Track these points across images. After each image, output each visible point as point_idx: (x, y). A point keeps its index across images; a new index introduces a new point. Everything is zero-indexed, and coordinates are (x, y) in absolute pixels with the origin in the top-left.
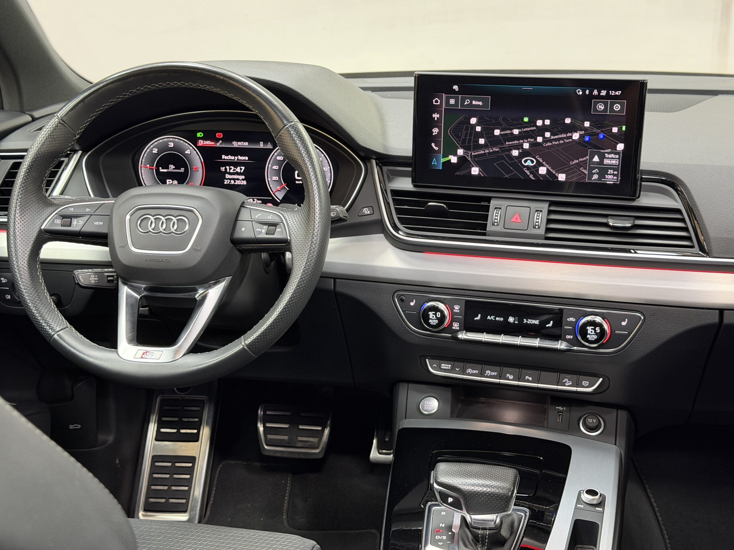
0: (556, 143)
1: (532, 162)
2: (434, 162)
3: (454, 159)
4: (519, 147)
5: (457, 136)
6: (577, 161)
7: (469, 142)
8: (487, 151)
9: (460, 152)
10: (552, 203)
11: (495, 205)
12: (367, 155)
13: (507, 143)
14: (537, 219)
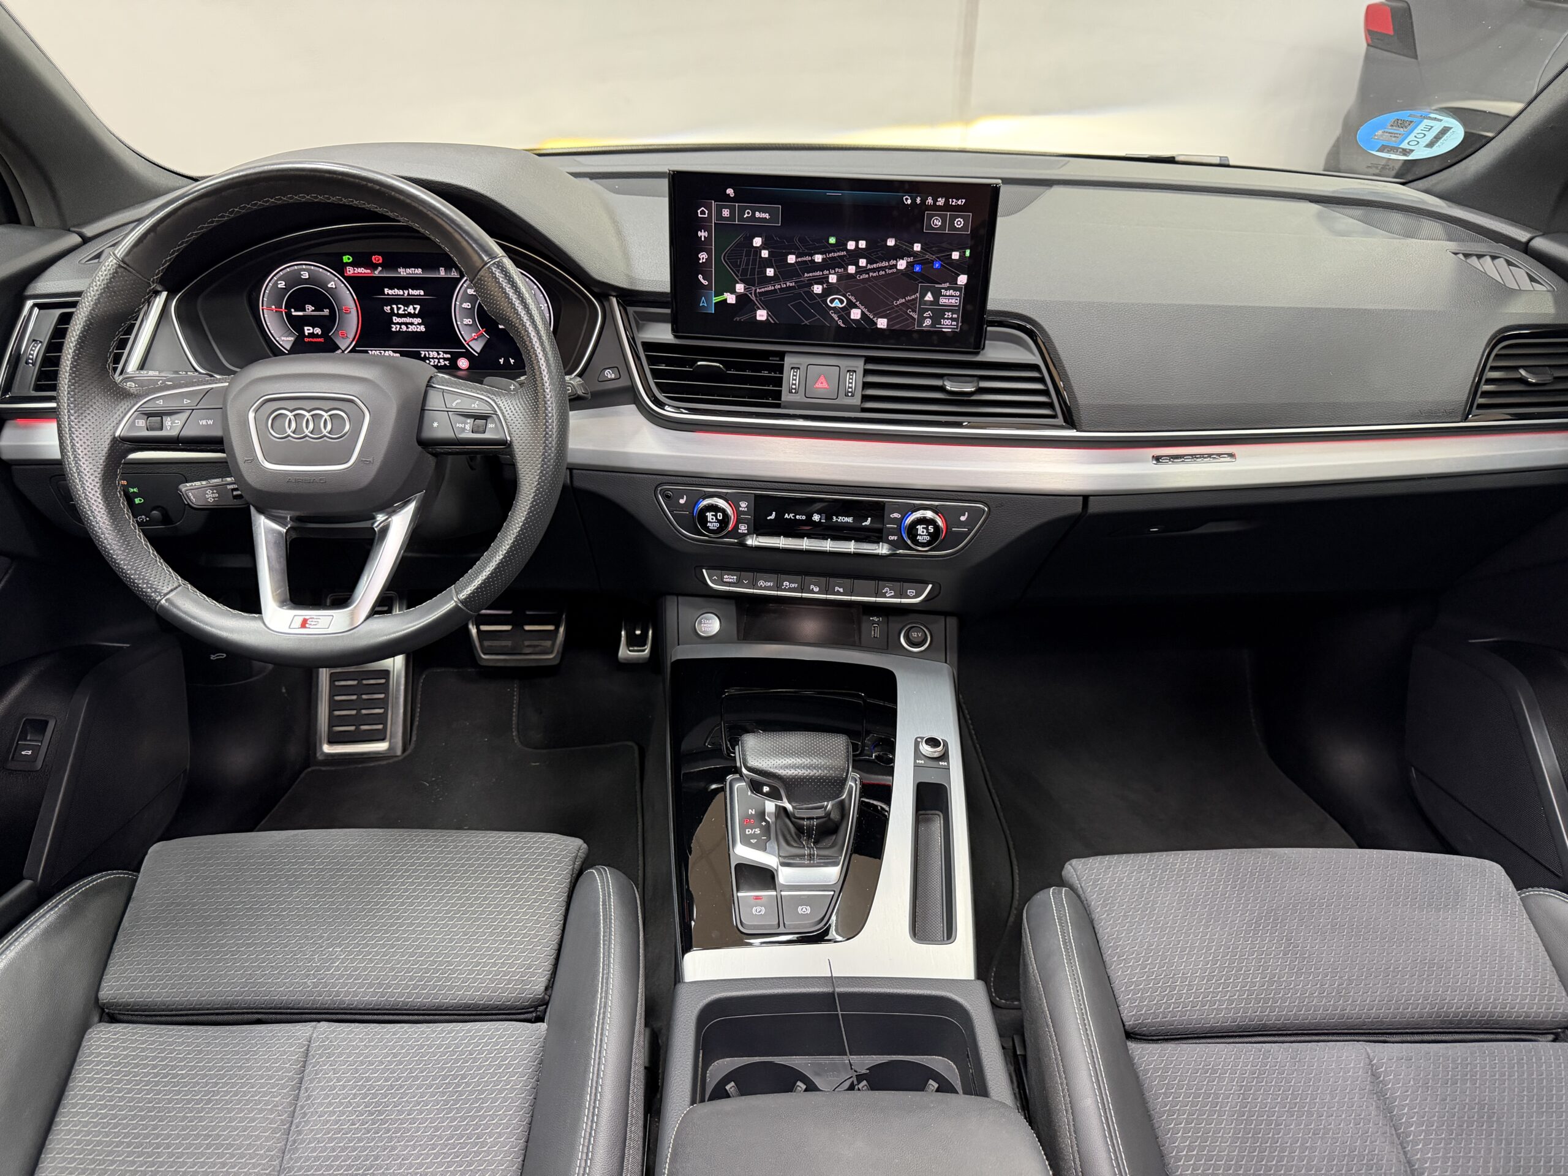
0: (875, 274)
1: (841, 302)
2: (703, 303)
3: (731, 299)
4: (823, 280)
5: (735, 265)
6: (904, 300)
7: (753, 274)
8: (778, 287)
9: (740, 288)
10: (869, 360)
11: (791, 364)
12: (604, 291)
13: (806, 275)
14: (849, 383)
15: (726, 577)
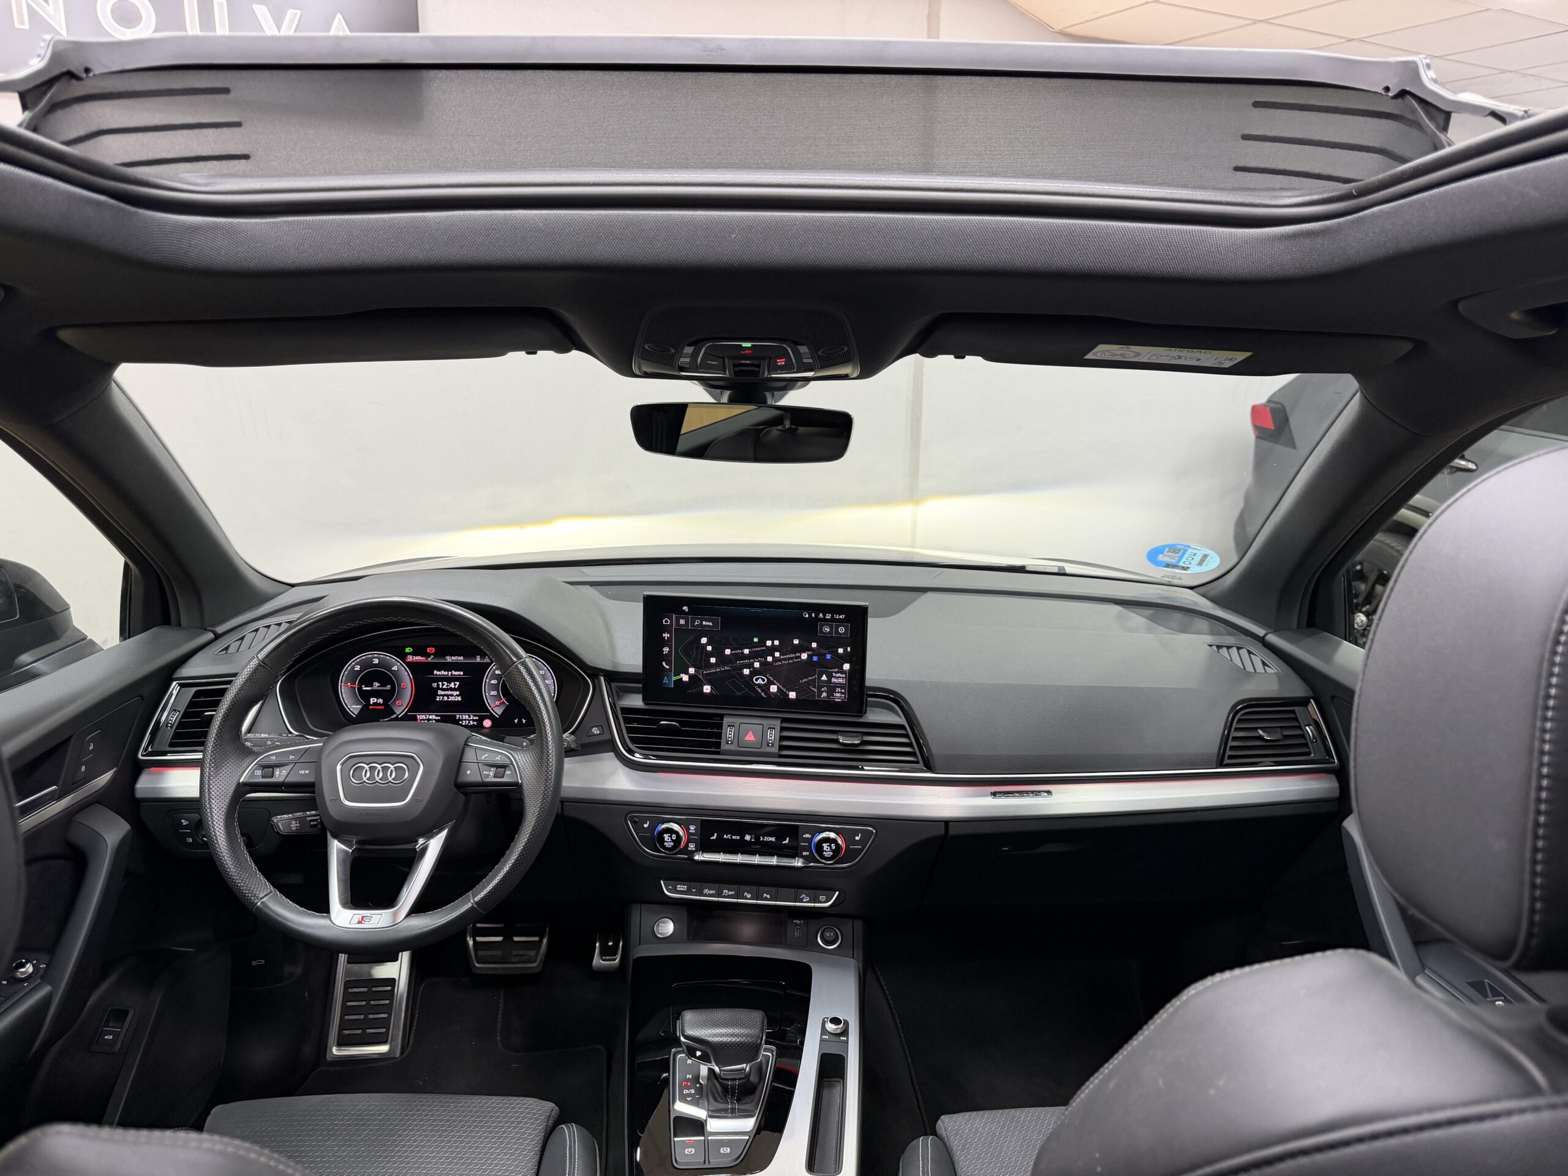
0: (786, 663)
1: (763, 680)
2: (665, 680)
3: (685, 678)
4: (750, 666)
5: (688, 656)
6: (807, 680)
7: (701, 661)
8: (718, 670)
9: (692, 670)
10: (784, 720)
11: (728, 723)
12: (594, 673)
13: (738, 662)
14: (770, 737)
15: (679, 886)
